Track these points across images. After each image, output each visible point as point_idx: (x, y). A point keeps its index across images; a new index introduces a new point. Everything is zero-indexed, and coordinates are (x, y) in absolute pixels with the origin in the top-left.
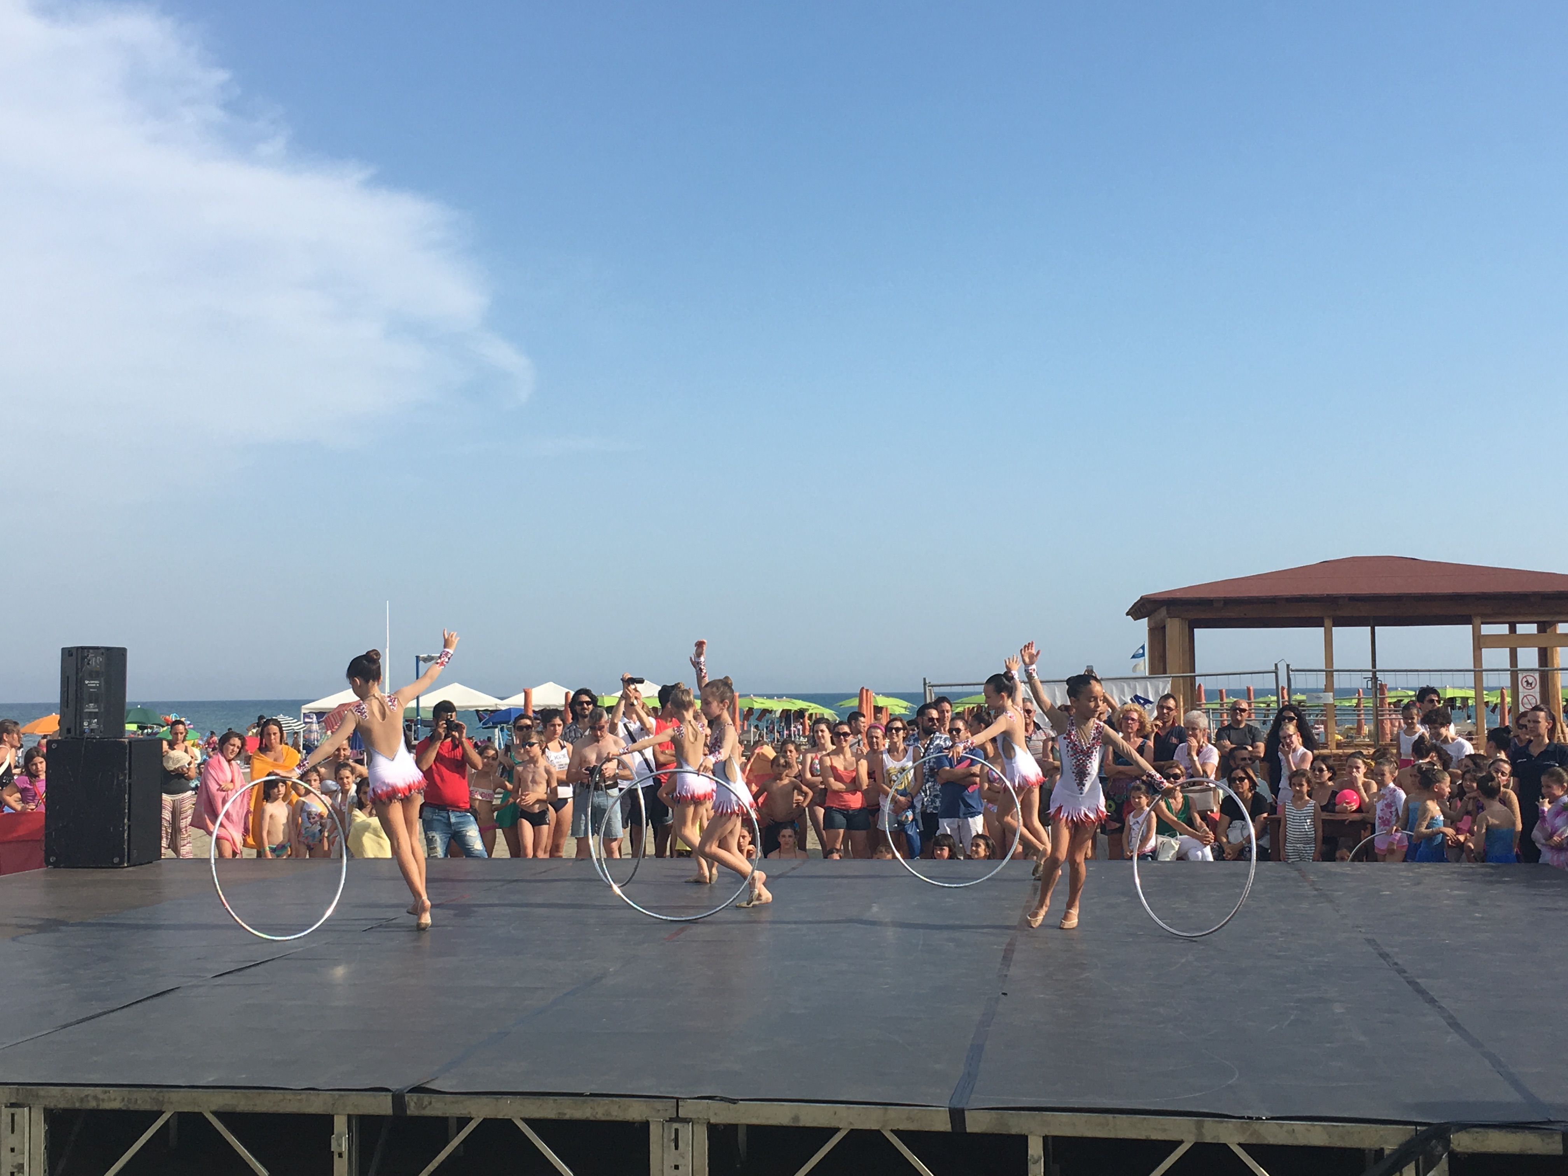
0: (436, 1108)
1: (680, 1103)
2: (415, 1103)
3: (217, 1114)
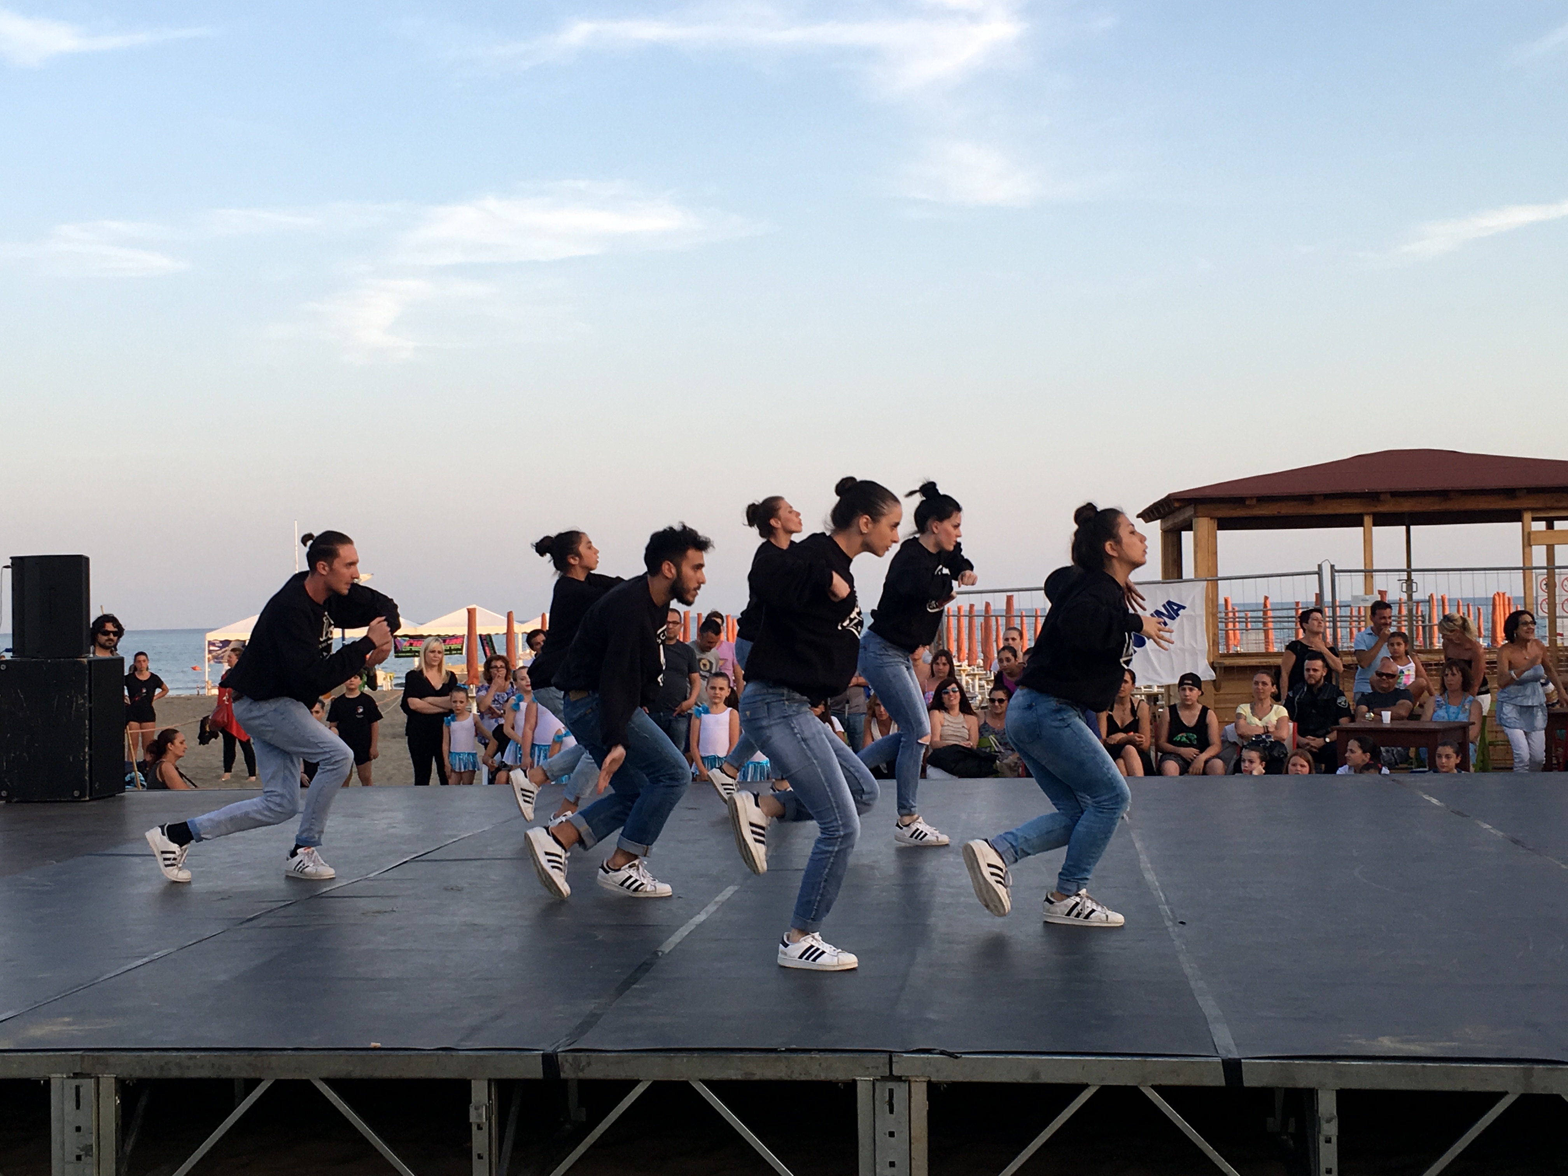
0: (597, 1071)
1: (894, 1059)
2: (571, 1065)
3: (328, 1081)
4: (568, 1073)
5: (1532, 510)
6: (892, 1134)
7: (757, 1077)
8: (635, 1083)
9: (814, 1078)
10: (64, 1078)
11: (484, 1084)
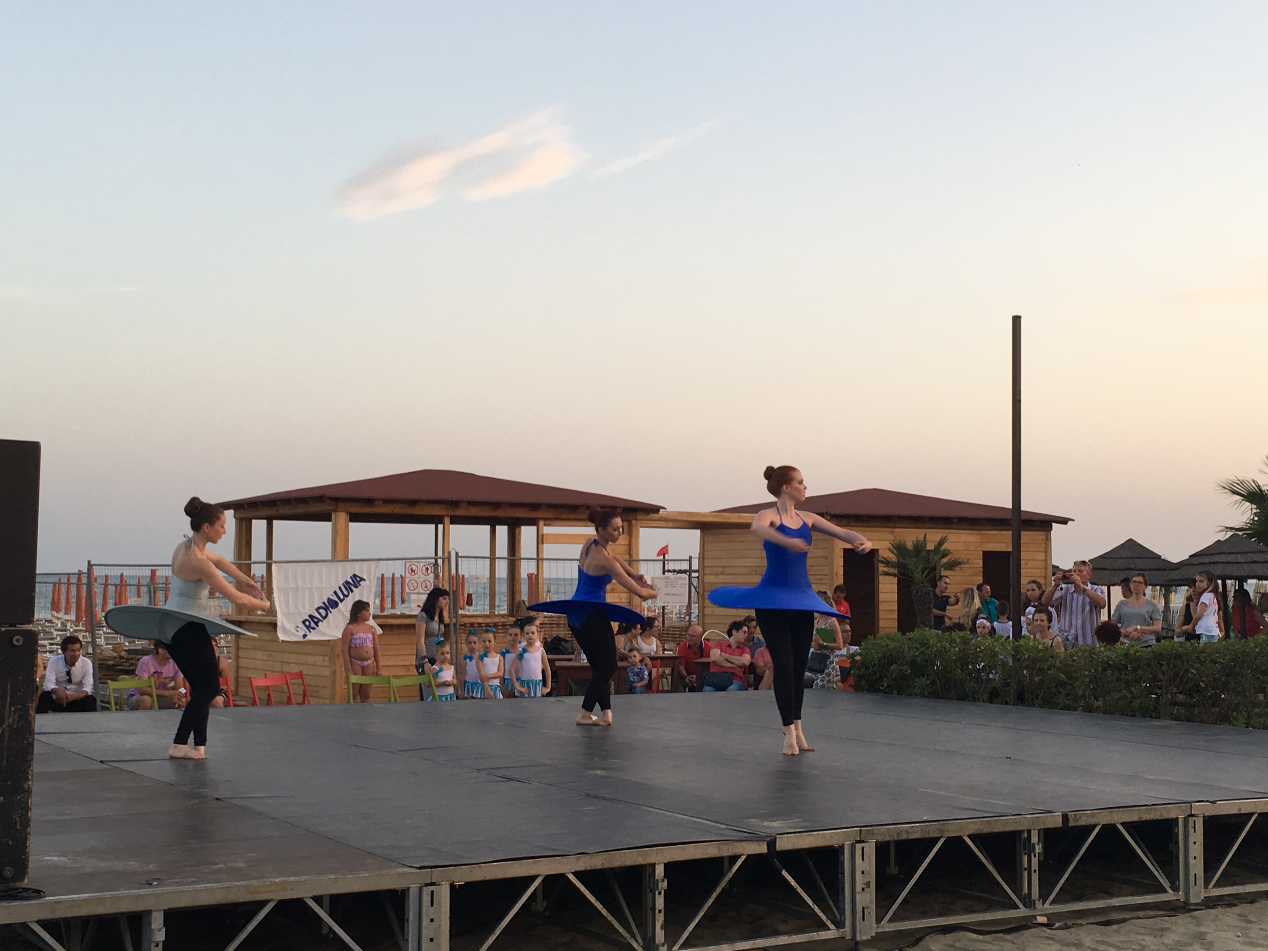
0: (1083, 822)
2: (1073, 819)
3: (969, 836)
4: (1072, 823)
5: (545, 519)
6: (1195, 843)
7: (1143, 819)
8: (1095, 826)
9: (1164, 818)
10: (852, 844)
11: (1037, 831)
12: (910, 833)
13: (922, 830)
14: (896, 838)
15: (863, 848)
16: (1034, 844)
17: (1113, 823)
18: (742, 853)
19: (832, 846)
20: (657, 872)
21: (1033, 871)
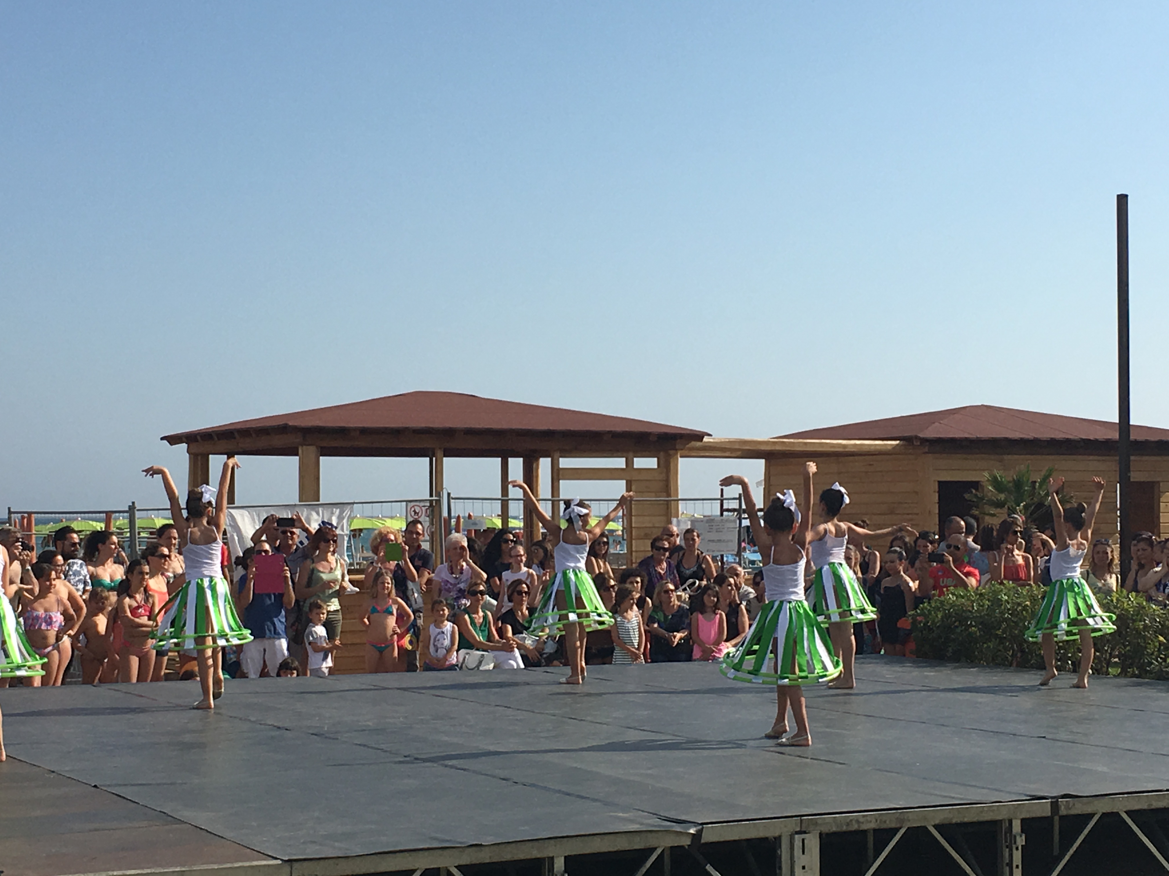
2: (1064, 806)
4: (1063, 811)
5: (561, 449)
7: (1154, 807)
8: (1092, 815)
10: (790, 835)
11: (1019, 822)
12: (863, 823)
13: (877, 821)
14: (845, 828)
15: (803, 840)
16: (1015, 837)
17: (1115, 811)
18: (656, 846)
19: (766, 839)
20: (555, 866)
21: (1014, 866)
